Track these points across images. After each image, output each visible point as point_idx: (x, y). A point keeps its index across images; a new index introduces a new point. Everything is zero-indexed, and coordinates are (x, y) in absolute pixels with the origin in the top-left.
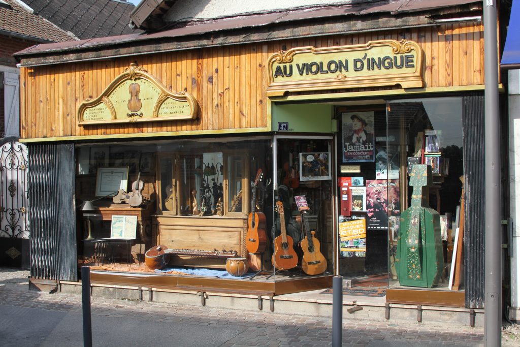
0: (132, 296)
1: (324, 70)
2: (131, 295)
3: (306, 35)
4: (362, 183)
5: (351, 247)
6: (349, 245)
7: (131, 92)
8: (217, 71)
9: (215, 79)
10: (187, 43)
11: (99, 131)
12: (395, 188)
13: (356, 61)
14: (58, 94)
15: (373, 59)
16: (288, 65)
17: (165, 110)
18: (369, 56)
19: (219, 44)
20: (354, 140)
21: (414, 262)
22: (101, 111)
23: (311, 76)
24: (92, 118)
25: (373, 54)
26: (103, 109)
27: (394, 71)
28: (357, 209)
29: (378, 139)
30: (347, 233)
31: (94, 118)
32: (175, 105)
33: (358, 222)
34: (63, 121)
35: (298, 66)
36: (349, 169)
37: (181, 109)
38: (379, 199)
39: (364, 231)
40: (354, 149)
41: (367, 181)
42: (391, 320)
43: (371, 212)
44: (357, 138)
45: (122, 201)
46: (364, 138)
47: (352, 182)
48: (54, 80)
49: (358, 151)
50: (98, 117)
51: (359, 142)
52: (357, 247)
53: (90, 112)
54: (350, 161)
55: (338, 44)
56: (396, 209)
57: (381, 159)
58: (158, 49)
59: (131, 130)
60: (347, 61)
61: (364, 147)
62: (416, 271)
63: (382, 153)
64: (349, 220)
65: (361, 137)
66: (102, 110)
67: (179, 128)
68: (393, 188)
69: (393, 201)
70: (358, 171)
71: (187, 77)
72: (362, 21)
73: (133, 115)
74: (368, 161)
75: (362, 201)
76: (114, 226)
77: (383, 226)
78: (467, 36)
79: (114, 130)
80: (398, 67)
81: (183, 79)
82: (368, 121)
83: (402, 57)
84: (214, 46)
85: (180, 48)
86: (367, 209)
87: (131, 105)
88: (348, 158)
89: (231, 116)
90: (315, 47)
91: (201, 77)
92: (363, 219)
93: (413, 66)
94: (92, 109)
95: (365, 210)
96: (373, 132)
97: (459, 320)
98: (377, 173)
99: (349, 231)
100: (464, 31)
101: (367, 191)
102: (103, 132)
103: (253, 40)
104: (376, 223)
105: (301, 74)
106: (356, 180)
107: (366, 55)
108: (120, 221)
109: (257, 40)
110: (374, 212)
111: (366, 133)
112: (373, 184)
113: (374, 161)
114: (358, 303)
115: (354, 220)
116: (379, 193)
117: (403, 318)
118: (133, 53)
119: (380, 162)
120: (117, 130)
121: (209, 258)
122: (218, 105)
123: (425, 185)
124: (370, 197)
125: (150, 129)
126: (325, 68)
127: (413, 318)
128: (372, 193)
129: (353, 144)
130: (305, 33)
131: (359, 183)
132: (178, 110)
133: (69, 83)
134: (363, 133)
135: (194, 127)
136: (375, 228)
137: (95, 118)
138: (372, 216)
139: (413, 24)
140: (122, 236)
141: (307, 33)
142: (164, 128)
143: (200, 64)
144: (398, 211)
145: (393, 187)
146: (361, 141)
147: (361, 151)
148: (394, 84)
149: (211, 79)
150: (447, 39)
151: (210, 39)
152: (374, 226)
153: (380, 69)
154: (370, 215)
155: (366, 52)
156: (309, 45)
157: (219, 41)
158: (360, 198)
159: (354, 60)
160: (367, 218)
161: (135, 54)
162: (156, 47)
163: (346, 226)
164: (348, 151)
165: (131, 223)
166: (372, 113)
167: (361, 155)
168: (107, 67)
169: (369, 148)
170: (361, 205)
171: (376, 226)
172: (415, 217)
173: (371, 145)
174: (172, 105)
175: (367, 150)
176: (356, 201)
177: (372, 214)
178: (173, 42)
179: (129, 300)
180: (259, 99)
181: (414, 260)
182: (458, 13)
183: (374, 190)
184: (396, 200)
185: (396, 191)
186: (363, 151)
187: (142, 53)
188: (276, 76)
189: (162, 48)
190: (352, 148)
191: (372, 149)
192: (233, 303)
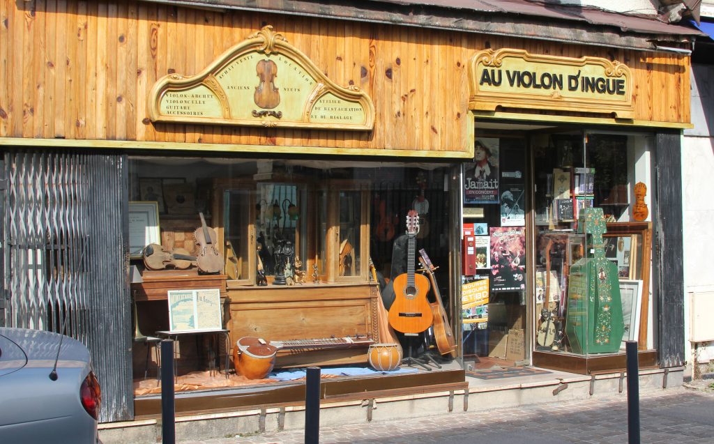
0: (244, 428)
1: (537, 83)
2: (243, 425)
3: (530, 35)
4: (486, 232)
5: (473, 317)
6: (471, 315)
7: (261, 75)
8: (398, 61)
9: (394, 74)
10: (372, 12)
11: (189, 135)
12: (521, 238)
13: (571, 78)
14: (94, 55)
15: (587, 79)
16: (496, 70)
17: (322, 112)
18: (583, 74)
19: (420, 24)
20: (477, 174)
21: (604, 324)
22: (198, 99)
23: (522, 89)
24: (180, 110)
25: (586, 72)
26: (204, 96)
27: (606, 95)
28: (480, 266)
29: (505, 175)
30: (469, 298)
31: (183, 110)
32: (337, 106)
33: (481, 282)
34: (107, 110)
35: (508, 72)
36: (471, 213)
37: (348, 114)
38: (505, 252)
39: (487, 293)
40: (476, 185)
41: (491, 229)
42: (594, 395)
43: (496, 269)
44: (481, 172)
45: (166, 264)
46: (488, 172)
47: (475, 230)
48: (86, 27)
49: (481, 190)
50: (192, 110)
51: (483, 178)
52: (480, 317)
53: (176, 99)
54: (472, 202)
55: (547, 52)
56: (521, 264)
57: (507, 201)
58: (327, 12)
59: (254, 138)
60: (561, 76)
61: (487, 185)
62: (605, 335)
63: (508, 194)
64: (471, 281)
65: (484, 171)
66: (202, 99)
67: (339, 142)
68: (518, 238)
69: (519, 254)
70: (482, 216)
71: (354, 64)
72: (587, 31)
73: (265, 114)
74: (492, 202)
75: (486, 254)
76: (174, 309)
77: (509, 287)
78: (665, 68)
79: (220, 136)
80: (610, 92)
81: (347, 66)
82: (493, 150)
83: (614, 81)
84: (412, 25)
85: (362, 18)
86: (491, 265)
87: (261, 96)
88: (470, 198)
89: (417, 132)
90: (530, 52)
91: (374, 67)
92: (487, 278)
93: (623, 93)
94: (179, 93)
95: (489, 267)
96: (497, 165)
97: (654, 384)
98: (502, 218)
99: (470, 296)
100: (663, 61)
101: (491, 242)
102: (197, 138)
103: (467, 29)
104: (502, 283)
105: (512, 84)
106: (479, 227)
107: (580, 71)
108: (185, 300)
109: (471, 29)
110: (499, 268)
111: (490, 166)
112: (498, 232)
113: (499, 202)
114: (565, 380)
115: (477, 280)
116: (505, 244)
117: (605, 391)
118: (282, 10)
119: (506, 205)
120: (226, 137)
121: (322, 350)
122: (399, 113)
123: (605, 232)
124: (495, 250)
125: (288, 140)
126: (538, 82)
127: (614, 389)
128: (497, 245)
129: (475, 180)
130: (529, 33)
131: (483, 232)
132: (343, 114)
133: (122, 39)
134: (487, 165)
135: (362, 143)
136: (500, 289)
137: (186, 111)
138: (498, 275)
139: (637, 45)
140: (193, 326)
141: (532, 33)
142: (314, 141)
143: (374, 46)
144: (524, 266)
145: (519, 236)
146: (485, 177)
147: (484, 189)
148: (610, 112)
149: (389, 73)
150: (649, 67)
151: (408, 15)
152: (498, 287)
153: (593, 91)
154: (494, 273)
155: (580, 68)
156: (523, 49)
157: (421, 20)
158: (483, 251)
159: (569, 76)
160: (492, 278)
161: (283, 12)
162: (321, 8)
163: (468, 289)
164: (470, 189)
165: (209, 301)
166: (497, 141)
167: (484, 195)
168: (206, 22)
169: (494, 184)
170: (485, 261)
171: (501, 287)
172: (602, 271)
173: (495, 182)
174: (333, 105)
175: (492, 188)
176: (479, 255)
177: (497, 271)
178: (349, 6)
179: (241, 435)
180: (456, 110)
181: (604, 321)
182: (671, 42)
183: (499, 241)
184: (521, 253)
185: (521, 241)
186: (487, 189)
187: (297, 13)
188: (481, 84)
189: (333, 13)
190: (474, 185)
191: (497, 187)
192: (412, 408)
